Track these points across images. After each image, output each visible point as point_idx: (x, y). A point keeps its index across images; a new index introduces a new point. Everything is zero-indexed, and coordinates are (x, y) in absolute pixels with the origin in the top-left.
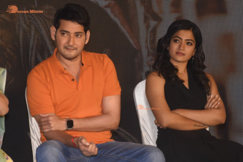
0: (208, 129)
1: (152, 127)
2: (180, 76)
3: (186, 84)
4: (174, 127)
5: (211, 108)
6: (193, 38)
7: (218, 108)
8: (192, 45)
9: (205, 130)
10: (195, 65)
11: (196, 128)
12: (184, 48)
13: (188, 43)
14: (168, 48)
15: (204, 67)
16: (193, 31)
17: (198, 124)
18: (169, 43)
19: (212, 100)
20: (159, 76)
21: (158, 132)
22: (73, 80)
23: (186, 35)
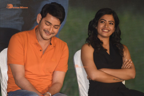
0: (124, 83)
1: (86, 82)
2: (104, 46)
3: (108, 52)
5: (125, 68)
6: (113, 20)
7: (130, 68)
8: (113, 24)
10: (115, 39)
11: (115, 81)
12: (108, 26)
13: (110, 23)
16: (113, 15)
17: (116, 79)
18: (97, 24)
19: (126, 63)
21: (89, 85)
23: (108, 18)
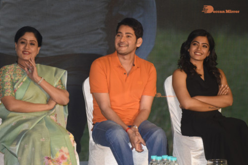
0: (220, 110)
1: (178, 110)
3: (203, 78)
5: (221, 95)
6: (207, 43)
7: (227, 94)
8: (206, 47)
9: (217, 111)
10: (209, 63)
13: (204, 46)
14: (188, 51)
15: (217, 64)
16: (208, 37)
17: (212, 107)
18: (189, 47)
19: (223, 88)
21: (182, 114)
23: (202, 40)
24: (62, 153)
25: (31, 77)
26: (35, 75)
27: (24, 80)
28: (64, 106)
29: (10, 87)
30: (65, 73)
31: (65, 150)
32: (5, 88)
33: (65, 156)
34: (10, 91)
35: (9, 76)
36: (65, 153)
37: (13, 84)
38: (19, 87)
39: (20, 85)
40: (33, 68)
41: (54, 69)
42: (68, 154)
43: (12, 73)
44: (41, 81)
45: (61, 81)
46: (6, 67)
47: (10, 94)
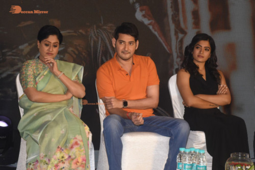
1: (180, 106)
2: (200, 72)
3: (204, 77)
4: (196, 107)
5: (221, 94)
6: (209, 46)
7: (226, 94)
8: (208, 50)
9: (216, 108)
10: (211, 64)
11: (211, 107)
12: (203, 52)
13: (206, 49)
15: (217, 66)
16: (209, 41)
17: (212, 104)
19: (222, 88)
20: (186, 71)
22: (127, 74)
23: (204, 44)
24: (76, 140)
25: (51, 71)
26: (55, 69)
27: (45, 74)
28: (79, 98)
29: (32, 79)
30: (81, 69)
31: (79, 137)
32: (29, 80)
33: (79, 142)
34: (32, 83)
35: (32, 70)
36: (79, 140)
37: (35, 78)
38: (40, 80)
39: (41, 78)
40: (53, 64)
41: (73, 64)
42: (82, 141)
43: (35, 67)
44: (60, 75)
45: (78, 76)
46: (29, 61)
47: (32, 86)
